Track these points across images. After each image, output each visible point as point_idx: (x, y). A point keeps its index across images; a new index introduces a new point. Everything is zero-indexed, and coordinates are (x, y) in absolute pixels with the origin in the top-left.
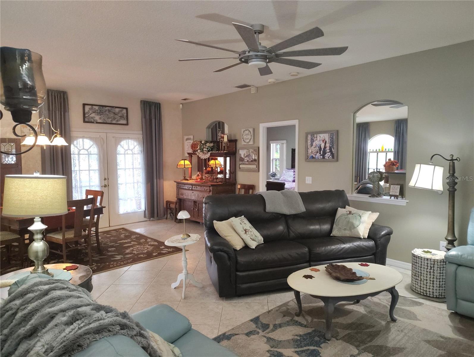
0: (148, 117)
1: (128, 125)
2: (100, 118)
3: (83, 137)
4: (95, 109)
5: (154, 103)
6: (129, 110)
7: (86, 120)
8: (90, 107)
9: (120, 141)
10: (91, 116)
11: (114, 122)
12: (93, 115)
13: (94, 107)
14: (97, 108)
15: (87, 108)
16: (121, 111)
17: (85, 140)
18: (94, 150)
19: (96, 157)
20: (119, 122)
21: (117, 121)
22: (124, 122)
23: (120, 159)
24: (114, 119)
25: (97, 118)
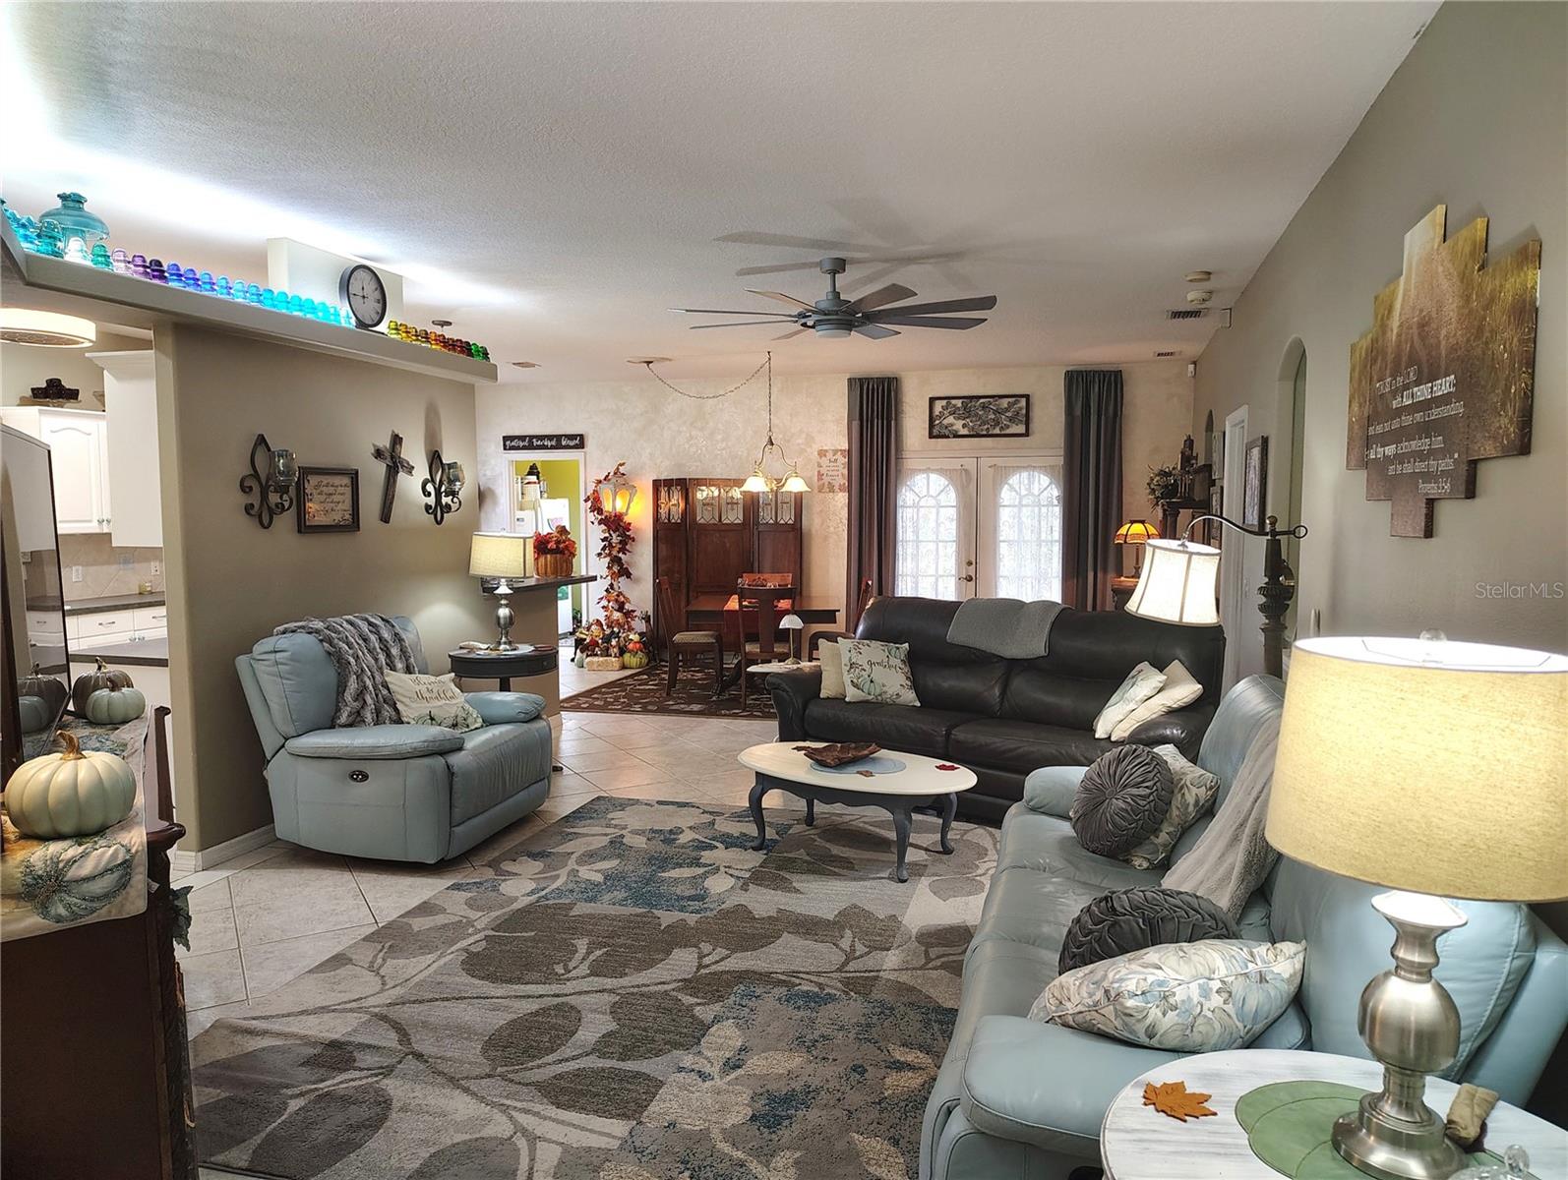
0: (1078, 411)
1: (1028, 436)
2: (964, 426)
3: (928, 470)
4: (954, 406)
5: (1099, 375)
6: (1034, 400)
7: (935, 432)
8: (944, 402)
9: (1007, 477)
10: (945, 422)
11: (997, 431)
12: (951, 420)
13: (953, 402)
14: (959, 403)
15: (939, 406)
16: (1015, 403)
17: (933, 477)
18: (951, 497)
19: (953, 512)
20: (1008, 431)
21: (1002, 429)
22: (1021, 429)
23: (1005, 516)
24: (997, 423)
25: (958, 426)
